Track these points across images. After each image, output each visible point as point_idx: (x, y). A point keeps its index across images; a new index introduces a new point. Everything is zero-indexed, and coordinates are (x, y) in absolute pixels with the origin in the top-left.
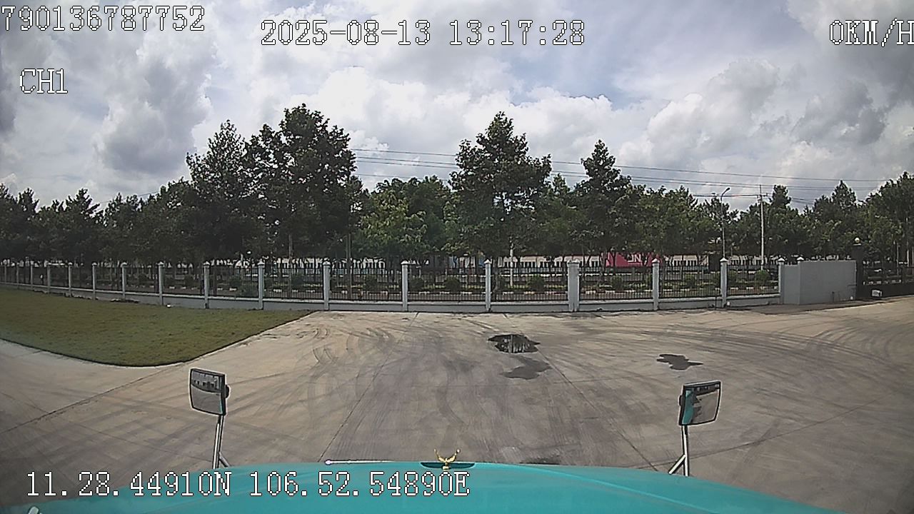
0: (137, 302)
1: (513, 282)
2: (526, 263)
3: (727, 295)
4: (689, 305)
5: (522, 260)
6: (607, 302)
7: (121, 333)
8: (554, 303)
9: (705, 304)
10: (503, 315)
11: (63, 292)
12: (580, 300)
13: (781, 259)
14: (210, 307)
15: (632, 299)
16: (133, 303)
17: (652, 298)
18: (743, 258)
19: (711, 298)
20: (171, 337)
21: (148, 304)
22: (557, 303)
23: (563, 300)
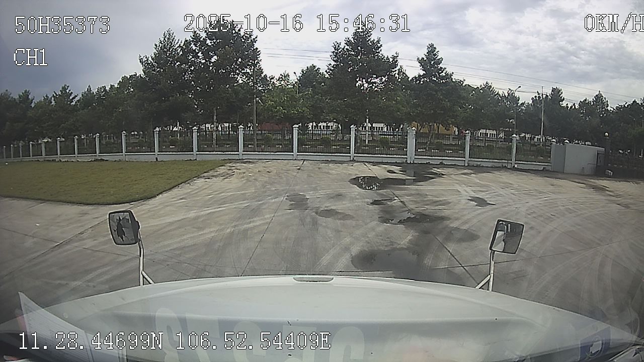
0: (107, 160)
1: (368, 141)
2: (377, 127)
3: (516, 161)
4: (490, 165)
5: (374, 125)
6: (433, 158)
7: (101, 182)
8: (398, 156)
9: (500, 165)
10: (362, 163)
11: (54, 159)
12: (415, 155)
13: (554, 140)
14: (159, 160)
15: (450, 157)
16: (105, 162)
17: (465, 158)
18: (528, 136)
19: (504, 161)
20: (136, 182)
21: (115, 161)
22: (400, 156)
23: (404, 155)
